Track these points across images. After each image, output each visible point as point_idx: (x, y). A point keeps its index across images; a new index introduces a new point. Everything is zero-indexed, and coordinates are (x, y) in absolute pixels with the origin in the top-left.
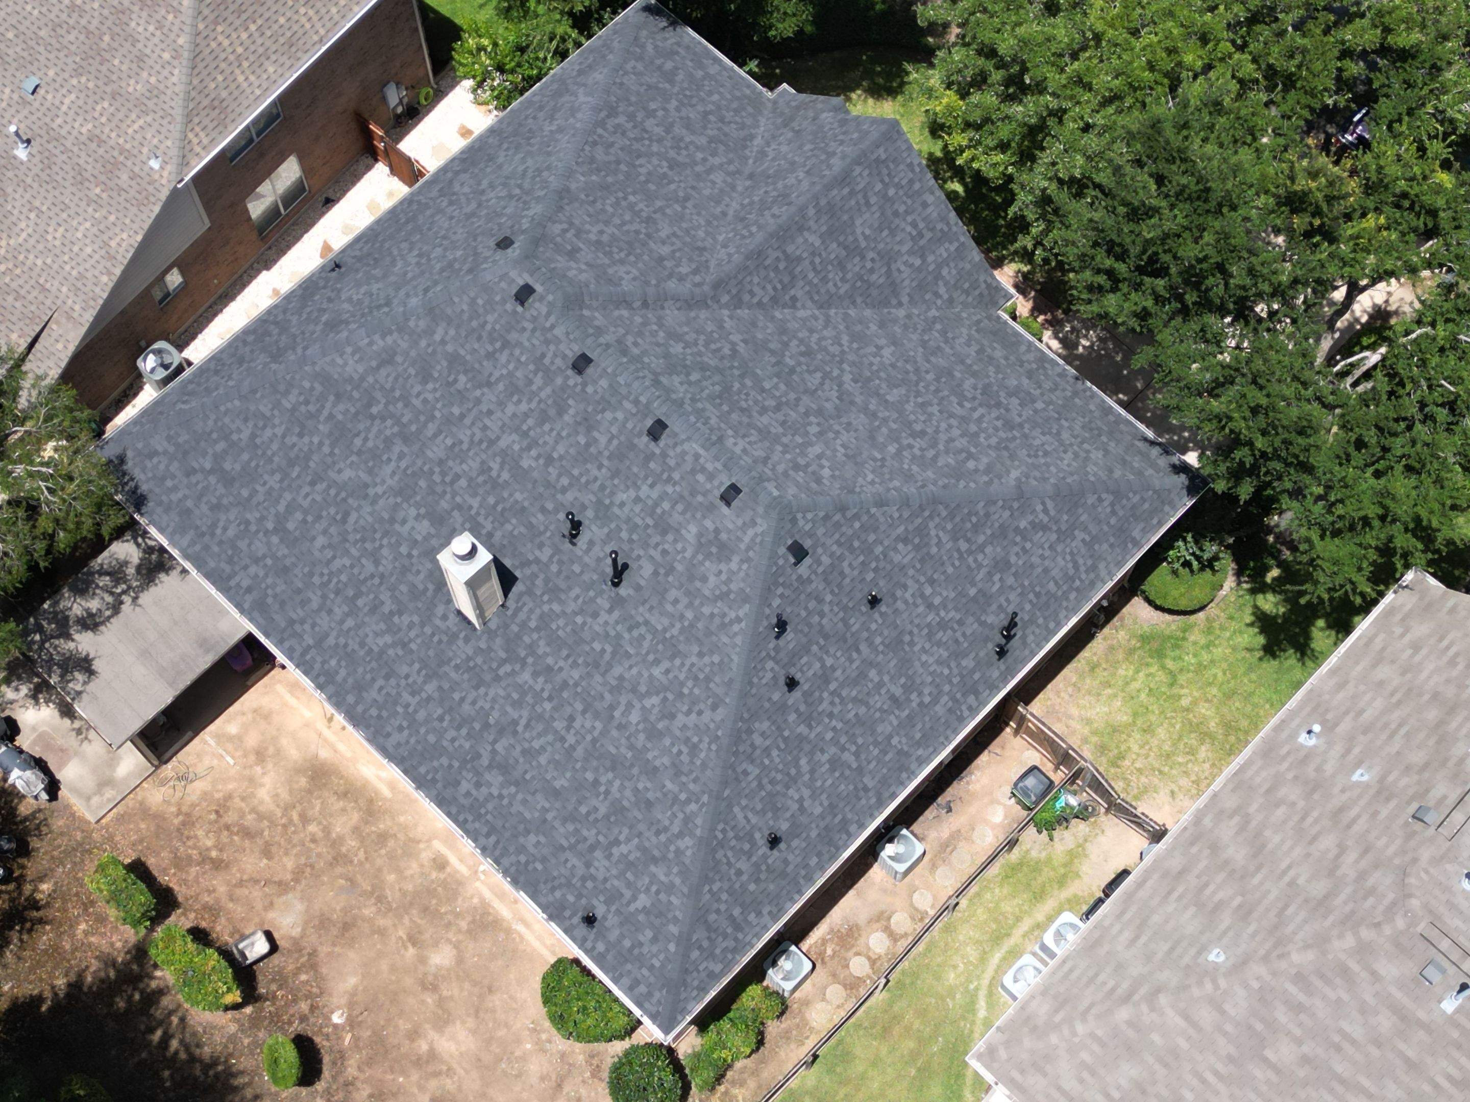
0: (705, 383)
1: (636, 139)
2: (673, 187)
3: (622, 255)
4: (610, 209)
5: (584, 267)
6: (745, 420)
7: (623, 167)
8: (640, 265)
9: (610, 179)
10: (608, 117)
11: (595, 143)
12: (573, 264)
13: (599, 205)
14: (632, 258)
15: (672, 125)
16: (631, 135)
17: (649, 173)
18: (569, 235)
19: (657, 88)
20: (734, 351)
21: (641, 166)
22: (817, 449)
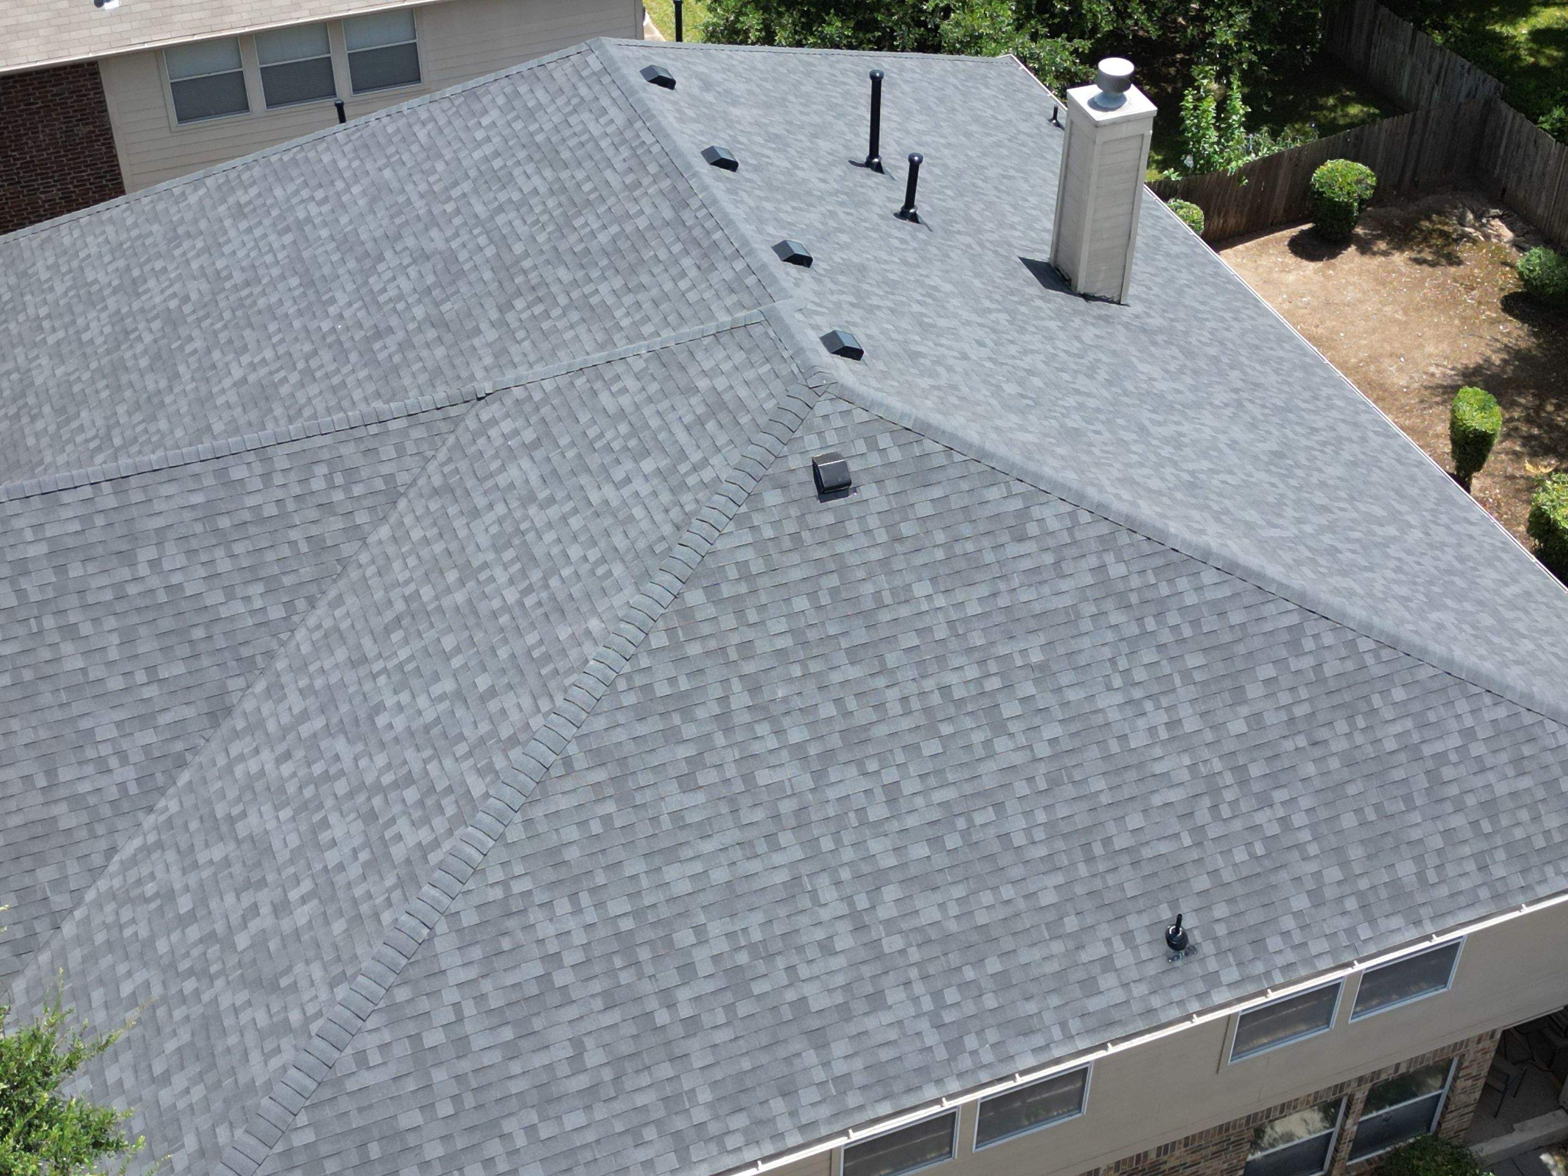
0: (595, 226)
1: (409, 780)
2: (403, 654)
3: (609, 435)
4: (575, 552)
5: (703, 384)
6: (564, 175)
7: (483, 682)
8: (584, 418)
9: (532, 639)
10: (436, 844)
11: (513, 741)
12: (721, 383)
13: (593, 555)
14: (592, 432)
15: (297, 853)
16: (411, 794)
17: (436, 677)
18: (696, 457)
19: (257, 984)
20: (505, 307)
21: (443, 697)
22: (477, 155)
